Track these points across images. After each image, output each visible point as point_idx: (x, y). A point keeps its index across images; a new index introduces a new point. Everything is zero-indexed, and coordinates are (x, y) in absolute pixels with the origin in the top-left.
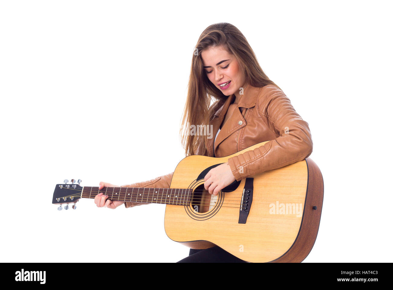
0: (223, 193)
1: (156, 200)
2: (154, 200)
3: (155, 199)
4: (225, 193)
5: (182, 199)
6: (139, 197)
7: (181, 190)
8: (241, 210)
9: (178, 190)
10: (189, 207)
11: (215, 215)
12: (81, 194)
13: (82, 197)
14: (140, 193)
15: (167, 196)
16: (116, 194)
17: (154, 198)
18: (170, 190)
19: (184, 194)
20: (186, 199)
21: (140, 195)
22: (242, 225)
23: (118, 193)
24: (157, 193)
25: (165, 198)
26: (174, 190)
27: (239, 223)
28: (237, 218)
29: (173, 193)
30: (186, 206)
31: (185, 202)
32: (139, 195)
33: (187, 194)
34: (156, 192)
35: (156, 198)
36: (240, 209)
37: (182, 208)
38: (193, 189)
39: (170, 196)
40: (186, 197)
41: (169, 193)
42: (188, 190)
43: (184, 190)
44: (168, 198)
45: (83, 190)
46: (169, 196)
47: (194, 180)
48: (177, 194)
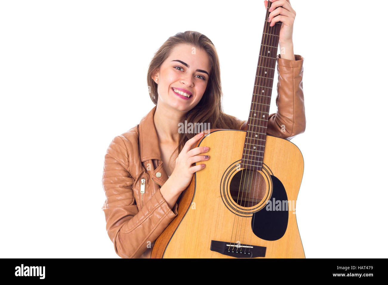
0: (252, 215)
1: (253, 116)
2: (254, 113)
3: (255, 115)
4: (252, 217)
6: (261, 89)
7: (262, 154)
8: (227, 245)
9: (263, 149)
10: (240, 166)
14: (266, 90)
15: (256, 134)
17: (257, 113)
18: (264, 138)
19: (257, 159)
21: (263, 91)
22: (209, 245)
24: (262, 118)
25: (254, 131)
26: (264, 143)
27: (212, 241)
28: (218, 239)
29: (259, 143)
30: (240, 162)
31: (246, 162)
32: (263, 89)
33: (256, 163)
34: (264, 116)
35: (256, 117)
36: (229, 243)
37: (239, 155)
38: (262, 170)
39: (256, 138)
40: (253, 163)
41: (260, 136)
42: (263, 163)
43: (262, 159)
44: (253, 136)
46: (256, 136)
47: (273, 172)
48: (258, 148)
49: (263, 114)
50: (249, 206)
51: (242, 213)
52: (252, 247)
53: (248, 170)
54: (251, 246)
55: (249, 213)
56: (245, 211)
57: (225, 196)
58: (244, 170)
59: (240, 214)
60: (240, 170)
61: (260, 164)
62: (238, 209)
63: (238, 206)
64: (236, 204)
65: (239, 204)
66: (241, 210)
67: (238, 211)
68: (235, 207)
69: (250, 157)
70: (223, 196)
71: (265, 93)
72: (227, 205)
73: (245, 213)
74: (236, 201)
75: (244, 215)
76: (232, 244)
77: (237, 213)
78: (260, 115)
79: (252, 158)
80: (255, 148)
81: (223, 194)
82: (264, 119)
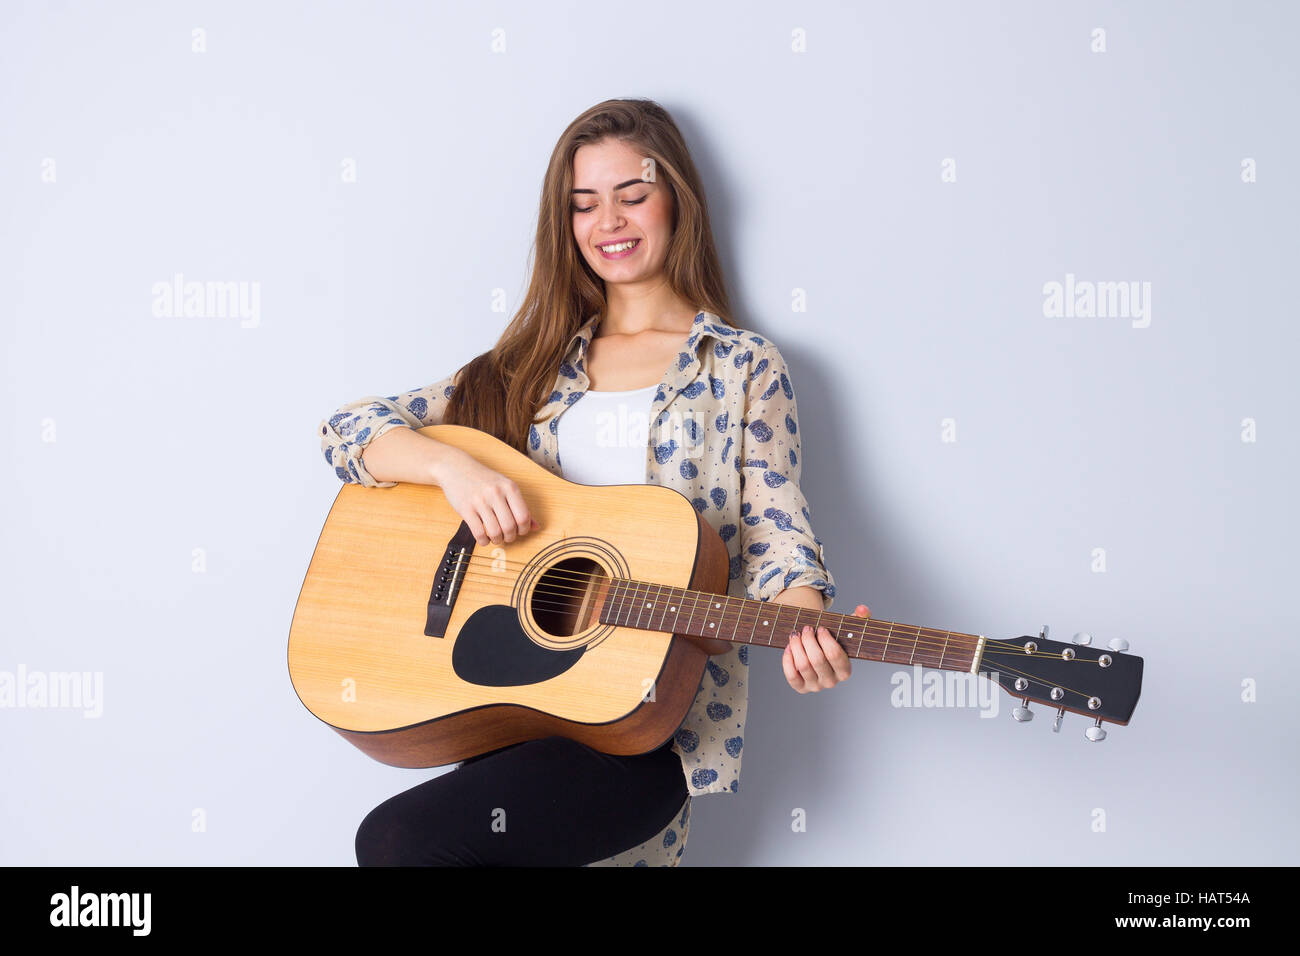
0: (514, 606)
1: (717, 600)
2: (723, 602)
3: (718, 606)
4: (509, 605)
6: (770, 618)
7: (633, 624)
9: (642, 627)
10: (618, 576)
11: (546, 548)
13: (975, 638)
15: (677, 607)
16: (850, 636)
17: (721, 607)
18: (667, 628)
19: (626, 609)
21: (766, 623)
23: (844, 634)
24: (708, 622)
25: (685, 601)
26: (653, 629)
29: (658, 615)
30: (627, 577)
32: (771, 623)
34: (712, 625)
35: (713, 605)
37: (639, 575)
38: (602, 623)
39: (669, 608)
41: (671, 616)
42: (615, 625)
43: (624, 626)
44: (675, 602)
45: (976, 661)
46: (673, 609)
47: (593, 650)
48: (647, 612)
49: (716, 627)
50: (533, 603)
52: (448, 603)
55: (519, 599)
57: (564, 547)
59: (524, 574)
60: (610, 575)
61: (614, 615)
65: (546, 573)
67: (530, 573)
68: (541, 565)
69: (630, 593)
71: (760, 627)
75: (518, 585)
76: (467, 559)
77: (526, 572)
78: (715, 615)
79: (628, 601)
80: (649, 606)
81: (568, 542)
82: (707, 627)
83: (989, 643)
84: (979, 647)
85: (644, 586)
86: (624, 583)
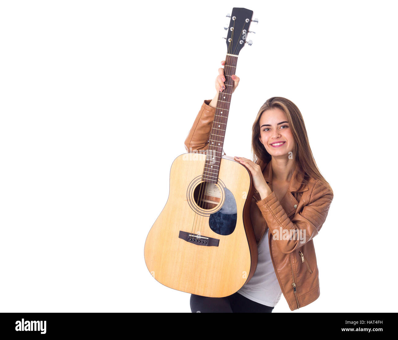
0: (209, 215)
2: (211, 142)
3: (213, 143)
4: (209, 217)
5: (207, 174)
7: (218, 172)
8: (190, 235)
9: (218, 168)
10: (201, 180)
11: (190, 207)
12: (230, 53)
13: (227, 56)
14: (221, 125)
18: (220, 160)
19: (212, 175)
20: (206, 177)
21: (219, 126)
22: (178, 234)
23: (224, 100)
24: (218, 146)
26: (219, 164)
27: (180, 231)
28: (185, 230)
30: (202, 176)
32: (219, 124)
33: (212, 178)
34: (219, 144)
35: (212, 145)
36: (190, 234)
37: (201, 172)
38: (217, 183)
40: (209, 178)
42: (218, 178)
43: (218, 176)
45: (234, 56)
47: (226, 185)
48: (214, 167)
49: (218, 143)
50: (208, 209)
51: (200, 212)
52: (208, 239)
53: (206, 182)
54: (207, 237)
56: (203, 212)
57: (190, 200)
58: (203, 183)
59: (199, 213)
60: (201, 182)
61: (214, 179)
62: (197, 209)
63: (198, 206)
64: (196, 205)
65: (198, 205)
66: (200, 210)
67: (198, 211)
68: (196, 208)
70: (189, 200)
71: (220, 128)
72: (191, 206)
73: (203, 213)
74: (197, 203)
75: (202, 214)
76: (192, 234)
77: (197, 212)
78: (216, 144)
79: (210, 174)
80: (212, 167)
81: (188, 199)
82: (220, 146)
83: (228, 53)
84: (230, 55)
85: (205, 169)
86: (204, 176)
